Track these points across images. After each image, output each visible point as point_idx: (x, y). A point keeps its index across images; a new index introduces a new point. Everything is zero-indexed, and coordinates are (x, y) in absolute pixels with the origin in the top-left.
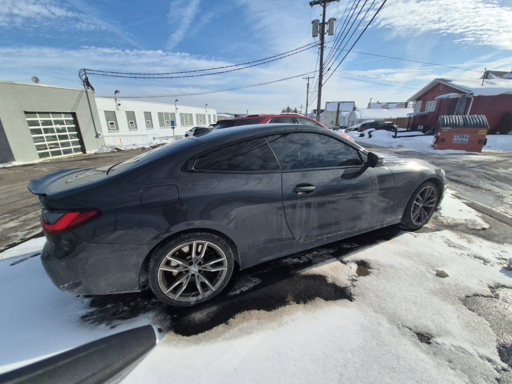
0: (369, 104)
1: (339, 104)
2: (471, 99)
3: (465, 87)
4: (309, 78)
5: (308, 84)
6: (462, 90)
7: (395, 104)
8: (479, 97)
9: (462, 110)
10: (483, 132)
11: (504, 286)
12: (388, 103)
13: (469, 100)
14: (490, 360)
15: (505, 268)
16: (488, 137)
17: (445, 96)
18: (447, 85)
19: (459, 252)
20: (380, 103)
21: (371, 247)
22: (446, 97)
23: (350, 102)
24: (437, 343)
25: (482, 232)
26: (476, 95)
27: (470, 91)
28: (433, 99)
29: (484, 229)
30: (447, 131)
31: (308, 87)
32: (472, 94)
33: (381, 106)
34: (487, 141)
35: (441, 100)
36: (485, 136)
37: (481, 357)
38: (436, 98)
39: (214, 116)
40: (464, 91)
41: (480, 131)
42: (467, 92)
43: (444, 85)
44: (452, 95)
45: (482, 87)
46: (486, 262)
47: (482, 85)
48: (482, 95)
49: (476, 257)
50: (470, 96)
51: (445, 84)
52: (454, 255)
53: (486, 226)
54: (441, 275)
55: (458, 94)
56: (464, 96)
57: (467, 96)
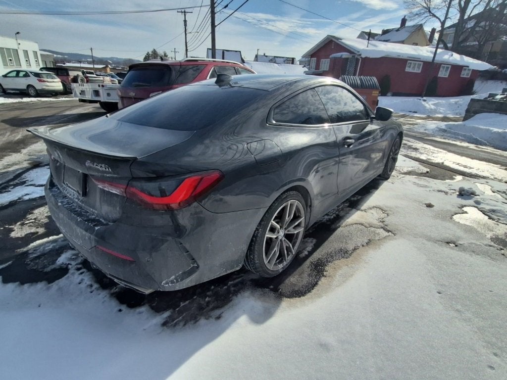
0: (256, 56)
1: (223, 53)
2: (359, 59)
3: (355, 47)
4: (185, 12)
5: (185, 21)
6: (352, 50)
7: (282, 59)
8: (366, 58)
9: (352, 70)
10: (375, 93)
11: (465, 206)
12: (275, 57)
13: (357, 60)
14: (490, 246)
15: (458, 195)
16: (380, 98)
17: (338, 55)
19: (428, 189)
20: (266, 56)
21: (371, 196)
22: (340, 56)
23: (236, 51)
24: (461, 244)
25: (428, 174)
26: (363, 56)
27: (359, 52)
28: (327, 57)
29: (427, 172)
31: (185, 25)
32: (360, 55)
33: (268, 59)
34: (379, 102)
35: (335, 58)
36: (376, 97)
37: (486, 245)
38: (331, 56)
39: (35, 53)
40: (354, 51)
41: (374, 92)
42: (356, 52)
43: (335, 42)
44: (345, 55)
45: (367, 48)
46: (446, 193)
47: (368, 47)
48: (368, 56)
49: (439, 191)
50: (359, 57)
51: (337, 42)
52: (425, 192)
53: (429, 170)
54: (429, 206)
55: (349, 54)
56: (354, 56)
57: (356, 56)
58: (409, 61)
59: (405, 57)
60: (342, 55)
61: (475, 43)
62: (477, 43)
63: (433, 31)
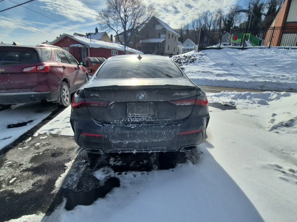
8: (92, 48)
9: (85, 54)
13: (87, 49)
17: (76, 45)
18: (72, 38)
27: (87, 44)
30: (94, 65)
32: (89, 46)
38: (70, 46)
40: (85, 44)
42: (86, 45)
43: (70, 38)
45: (91, 43)
50: (88, 47)
55: (81, 45)
56: (85, 47)
57: (86, 47)
58: (112, 50)
59: (110, 48)
60: (78, 46)
61: (132, 43)
62: (133, 43)
63: (112, 36)
